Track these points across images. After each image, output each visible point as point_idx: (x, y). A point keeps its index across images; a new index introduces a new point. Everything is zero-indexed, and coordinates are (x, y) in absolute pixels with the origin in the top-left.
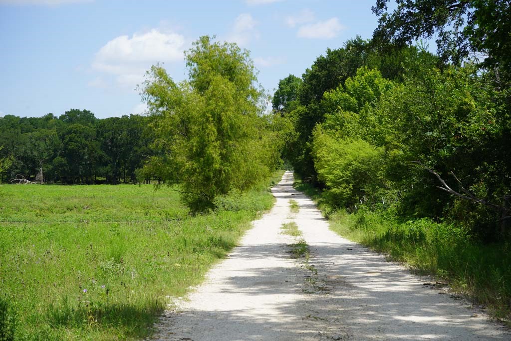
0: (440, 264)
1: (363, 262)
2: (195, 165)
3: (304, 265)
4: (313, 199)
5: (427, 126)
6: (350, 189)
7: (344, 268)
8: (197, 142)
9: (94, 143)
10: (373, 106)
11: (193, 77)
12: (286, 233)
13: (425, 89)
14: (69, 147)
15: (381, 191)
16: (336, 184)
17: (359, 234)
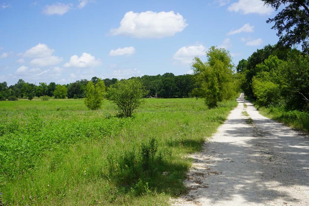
0: (304, 127)
1: (274, 126)
2: (210, 91)
3: (252, 126)
4: (252, 103)
5: (297, 77)
6: (266, 99)
7: (267, 128)
8: (211, 83)
9: (174, 84)
10: (275, 69)
11: (209, 61)
12: (244, 115)
13: (296, 63)
14: (166, 86)
15: (279, 100)
16: (261, 98)
17: (271, 116)
